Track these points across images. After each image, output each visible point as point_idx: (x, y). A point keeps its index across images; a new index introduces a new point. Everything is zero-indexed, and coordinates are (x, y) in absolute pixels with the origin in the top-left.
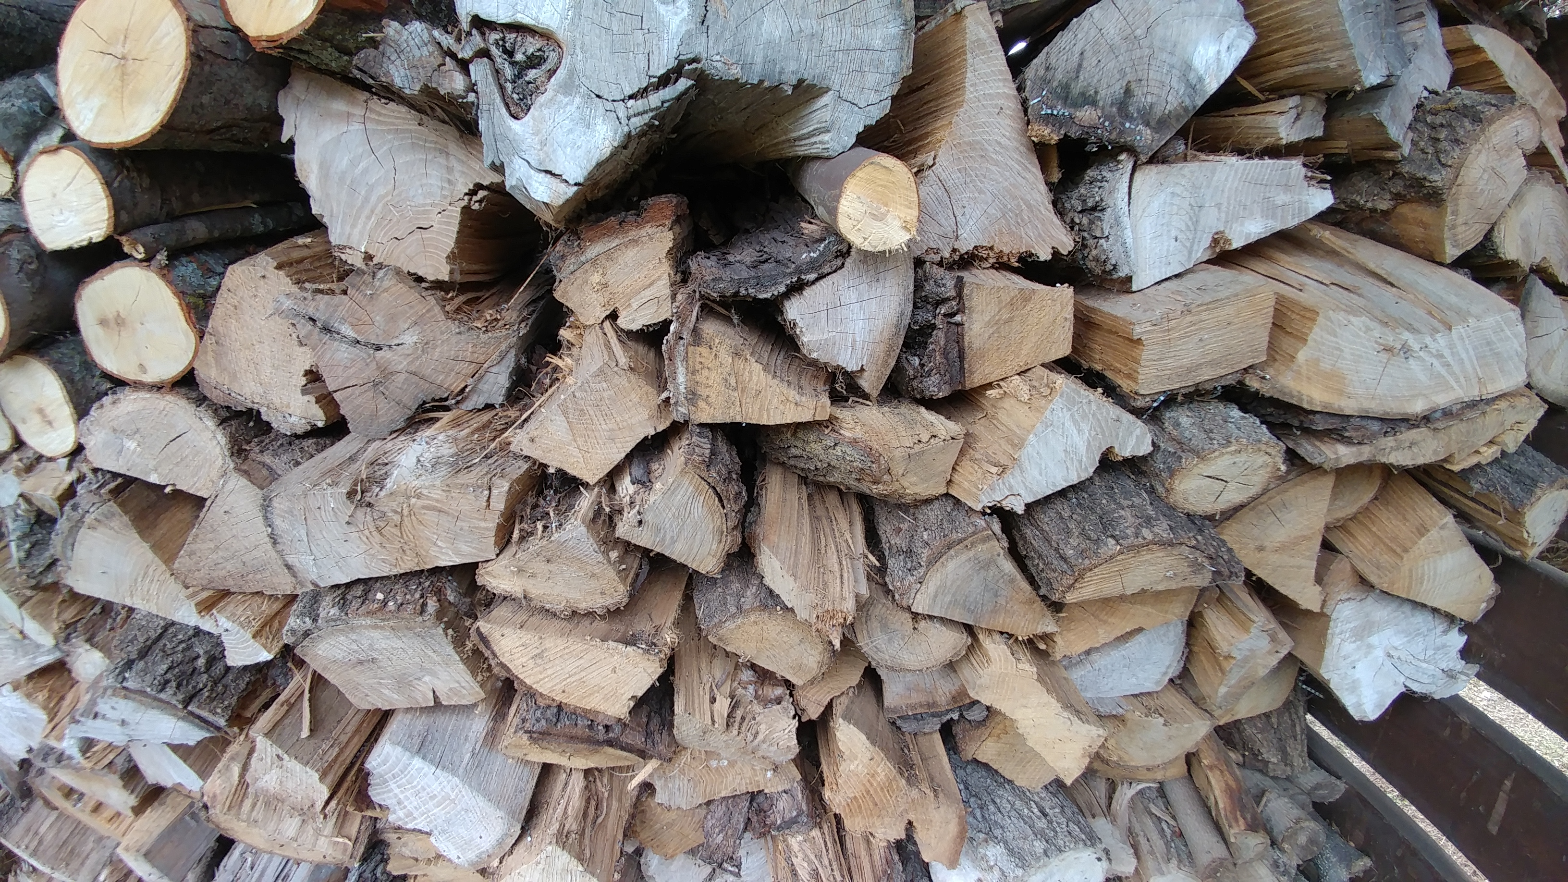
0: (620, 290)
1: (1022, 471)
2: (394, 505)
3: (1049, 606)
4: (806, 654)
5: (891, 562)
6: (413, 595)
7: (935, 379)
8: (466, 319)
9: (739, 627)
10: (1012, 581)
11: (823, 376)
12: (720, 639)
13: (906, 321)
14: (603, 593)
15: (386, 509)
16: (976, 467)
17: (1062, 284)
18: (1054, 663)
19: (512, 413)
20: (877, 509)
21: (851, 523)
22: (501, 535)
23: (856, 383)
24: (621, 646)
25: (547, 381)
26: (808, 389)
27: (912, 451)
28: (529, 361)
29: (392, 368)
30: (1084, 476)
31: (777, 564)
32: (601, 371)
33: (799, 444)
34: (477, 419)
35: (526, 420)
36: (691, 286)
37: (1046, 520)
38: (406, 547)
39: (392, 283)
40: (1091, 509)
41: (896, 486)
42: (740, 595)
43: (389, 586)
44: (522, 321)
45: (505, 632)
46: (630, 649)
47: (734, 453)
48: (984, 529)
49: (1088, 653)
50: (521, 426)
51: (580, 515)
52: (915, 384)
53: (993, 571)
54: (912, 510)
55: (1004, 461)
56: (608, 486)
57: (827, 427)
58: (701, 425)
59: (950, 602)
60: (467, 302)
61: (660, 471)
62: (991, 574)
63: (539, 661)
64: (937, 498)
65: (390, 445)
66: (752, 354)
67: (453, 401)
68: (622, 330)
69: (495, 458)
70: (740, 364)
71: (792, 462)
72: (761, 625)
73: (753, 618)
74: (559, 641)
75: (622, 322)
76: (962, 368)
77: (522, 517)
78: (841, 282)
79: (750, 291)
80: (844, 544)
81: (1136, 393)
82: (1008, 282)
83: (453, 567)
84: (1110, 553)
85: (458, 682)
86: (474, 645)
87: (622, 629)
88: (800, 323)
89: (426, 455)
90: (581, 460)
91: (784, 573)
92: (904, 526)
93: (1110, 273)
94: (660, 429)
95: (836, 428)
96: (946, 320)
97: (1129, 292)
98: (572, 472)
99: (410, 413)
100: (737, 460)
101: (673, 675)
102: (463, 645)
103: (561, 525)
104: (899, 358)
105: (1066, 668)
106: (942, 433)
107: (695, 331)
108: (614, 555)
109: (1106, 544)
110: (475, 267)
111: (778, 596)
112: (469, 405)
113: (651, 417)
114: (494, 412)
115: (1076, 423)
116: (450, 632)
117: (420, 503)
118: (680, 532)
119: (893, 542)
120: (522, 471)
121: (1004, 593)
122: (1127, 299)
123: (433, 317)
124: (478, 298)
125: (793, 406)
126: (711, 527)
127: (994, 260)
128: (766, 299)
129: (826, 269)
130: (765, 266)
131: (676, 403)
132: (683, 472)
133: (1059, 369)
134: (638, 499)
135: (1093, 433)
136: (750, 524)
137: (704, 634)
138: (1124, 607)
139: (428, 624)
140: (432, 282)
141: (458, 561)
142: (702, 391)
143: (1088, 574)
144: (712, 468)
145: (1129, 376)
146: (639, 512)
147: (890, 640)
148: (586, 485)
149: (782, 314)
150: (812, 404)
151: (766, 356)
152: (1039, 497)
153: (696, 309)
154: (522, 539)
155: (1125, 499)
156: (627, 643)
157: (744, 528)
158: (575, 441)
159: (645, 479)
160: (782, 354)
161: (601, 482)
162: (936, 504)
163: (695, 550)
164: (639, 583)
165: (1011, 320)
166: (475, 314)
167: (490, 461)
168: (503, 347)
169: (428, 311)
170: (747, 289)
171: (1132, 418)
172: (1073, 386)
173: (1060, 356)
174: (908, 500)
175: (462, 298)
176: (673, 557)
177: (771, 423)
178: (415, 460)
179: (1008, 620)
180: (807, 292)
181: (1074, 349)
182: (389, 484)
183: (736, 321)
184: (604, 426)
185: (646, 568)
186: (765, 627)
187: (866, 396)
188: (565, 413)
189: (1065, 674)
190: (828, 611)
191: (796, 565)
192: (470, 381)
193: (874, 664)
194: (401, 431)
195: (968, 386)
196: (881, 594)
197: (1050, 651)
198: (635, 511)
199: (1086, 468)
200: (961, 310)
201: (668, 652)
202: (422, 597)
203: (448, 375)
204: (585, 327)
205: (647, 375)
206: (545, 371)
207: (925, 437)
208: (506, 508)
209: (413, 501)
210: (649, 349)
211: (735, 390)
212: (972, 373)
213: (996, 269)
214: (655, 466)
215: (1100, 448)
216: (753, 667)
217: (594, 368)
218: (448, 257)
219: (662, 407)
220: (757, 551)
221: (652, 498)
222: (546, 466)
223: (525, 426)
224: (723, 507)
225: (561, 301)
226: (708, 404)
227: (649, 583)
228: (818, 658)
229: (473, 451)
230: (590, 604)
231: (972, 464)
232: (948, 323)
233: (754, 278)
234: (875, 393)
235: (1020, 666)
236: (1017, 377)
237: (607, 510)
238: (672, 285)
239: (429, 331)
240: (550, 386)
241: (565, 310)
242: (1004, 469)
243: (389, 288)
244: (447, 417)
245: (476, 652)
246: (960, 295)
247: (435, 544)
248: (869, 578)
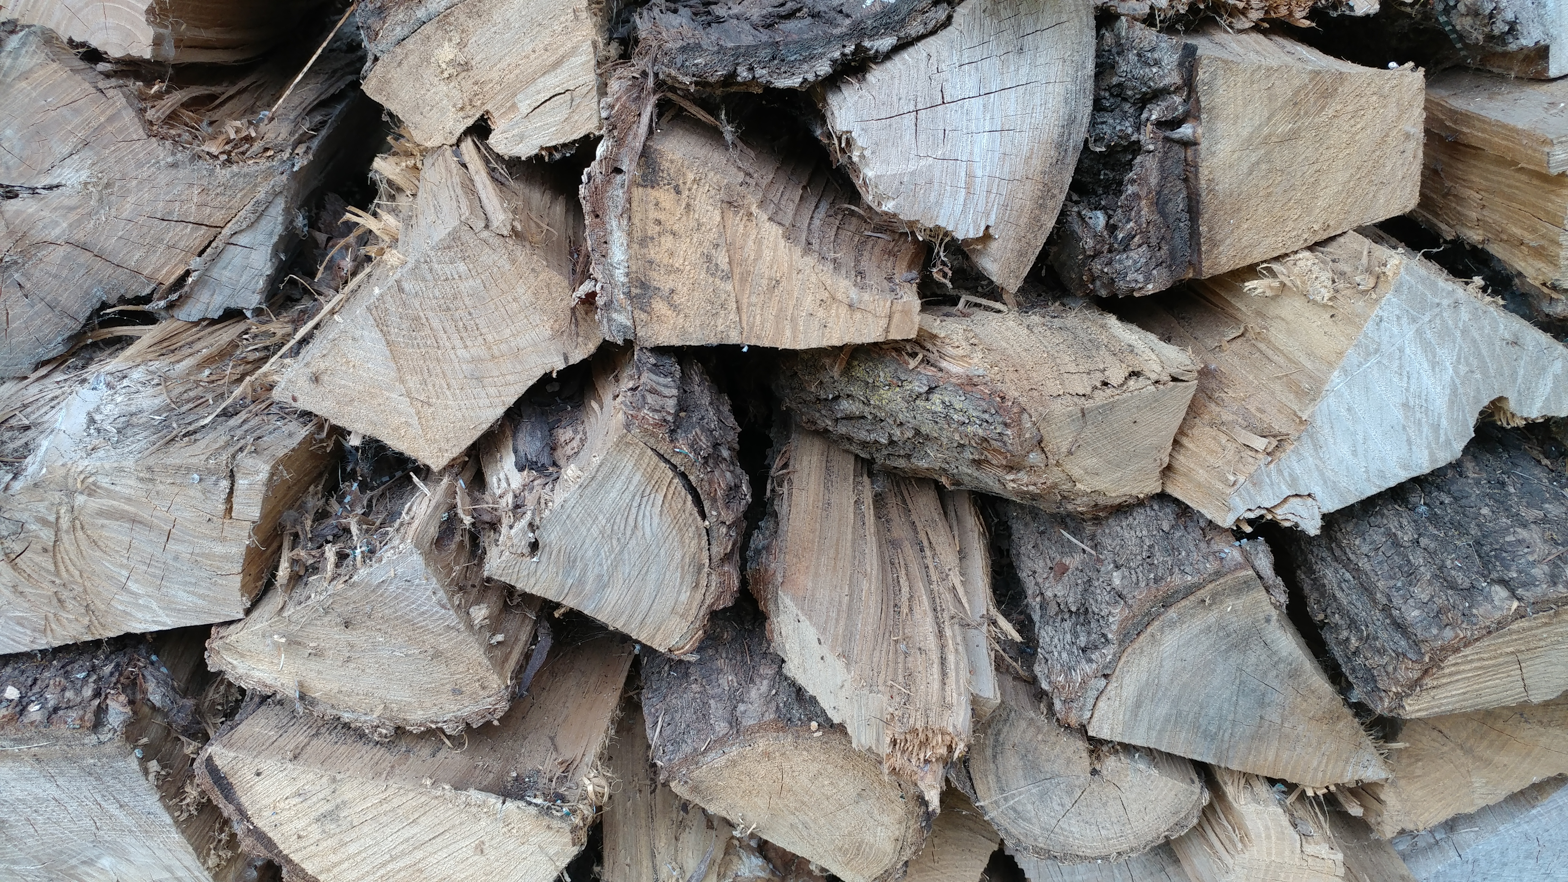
0: (495, 75)
1: (1317, 447)
2: (42, 508)
3: (1369, 728)
4: (870, 823)
5: (1046, 635)
6: (78, 692)
7: (1137, 255)
8: (186, 136)
9: (734, 763)
10: (1294, 674)
11: (907, 250)
12: (695, 789)
13: (1080, 134)
14: (457, 692)
15: (24, 517)
16: (1223, 439)
17: (1401, 63)
18: (1379, 845)
19: (278, 327)
20: (1018, 528)
21: (962, 555)
22: (254, 571)
23: (973, 266)
24: (493, 800)
25: (347, 264)
26: (875, 278)
27: (1089, 404)
28: (313, 224)
29: (37, 235)
30: (1444, 458)
31: (810, 633)
32: (454, 237)
33: (856, 390)
34: (210, 340)
35: (304, 341)
36: (640, 64)
37: (1365, 549)
38: (65, 594)
39: (36, 60)
40: (1458, 526)
41: (1054, 476)
42: (735, 699)
43: (31, 674)
44: (299, 142)
45: (263, 766)
46: (510, 805)
47: (726, 409)
48: (1238, 567)
49: (1451, 825)
50: (295, 352)
51: (411, 531)
52: (1097, 266)
53: (1255, 656)
54: (1089, 528)
55: (1280, 425)
56: (469, 474)
57: (914, 355)
58: (660, 351)
59: (1167, 720)
60: (193, 104)
61: (575, 444)
62: (1253, 659)
63: (331, 827)
64: (1140, 503)
65: (34, 390)
66: (762, 204)
67: (162, 303)
68: (499, 157)
69: (243, 415)
70: (736, 223)
71: (842, 429)
72: (778, 760)
73: (761, 744)
74: (369, 787)
75: (499, 142)
76: (1194, 234)
77: (296, 536)
78: (945, 54)
79: (759, 72)
80: (948, 597)
81: (1554, 288)
82: (1289, 59)
83: (161, 636)
84: (1497, 615)
85: (168, 869)
86: (203, 793)
87: (497, 766)
88: (860, 141)
89: (108, 409)
90: (415, 421)
91: (825, 650)
92: (1073, 562)
93: (1502, 39)
94: (577, 357)
95: (935, 356)
96: (1161, 134)
97: (1542, 79)
98: (397, 443)
99: (76, 327)
100: (731, 421)
101: (600, 861)
102: (180, 793)
103: (372, 552)
104: (1063, 213)
105: (1404, 857)
106: (1153, 368)
107: (646, 155)
108: (480, 613)
109: (1488, 598)
110: (205, 34)
111: (813, 700)
112: (193, 311)
113: (558, 334)
114: (241, 327)
115: (1427, 347)
116: (154, 766)
117: (94, 504)
118: (615, 566)
119: (1049, 594)
120: (294, 442)
121: (1277, 698)
122: (1538, 94)
123: (120, 131)
124: (213, 97)
125: (843, 311)
126: (678, 555)
127: (1260, 15)
128: (790, 91)
129: (915, 28)
130: (790, 25)
131: (608, 305)
132: (622, 444)
133: (1393, 241)
134: (530, 500)
135: (1463, 369)
136: (758, 552)
137: (662, 778)
138: (1528, 732)
139: (109, 749)
140: (118, 61)
141: (168, 622)
142: (661, 280)
143: (1452, 659)
144: (680, 435)
145: (1539, 253)
146: (531, 526)
147: (1043, 796)
148: (425, 472)
149: (824, 123)
150: (882, 305)
151: (790, 209)
152: (1352, 500)
153: (648, 110)
154: (296, 579)
155: (1529, 505)
156: (506, 794)
157: (744, 561)
158: (402, 381)
159: (545, 459)
160: (824, 207)
161: (456, 467)
162: (1140, 517)
163: (644, 605)
164: (531, 672)
165: (1292, 137)
166: (206, 129)
167: (234, 422)
168: (261, 194)
169: (111, 119)
170: (751, 69)
171: (1545, 338)
172: (1423, 272)
173: (1395, 209)
174: (1080, 506)
175: (179, 96)
176: (602, 617)
177: (801, 345)
178: (83, 419)
179: (1285, 755)
180: (876, 75)
181: (1425, 201)
182: (32, 466)
183: (729, 137)
184: (461, 352)
185: (545, 642)
186: (786, 766)
187: (995, 293)
188: (381, 325)
189: (1403, 869)
190: (914, 731)
191: (849, 637)
192: (195, 263)
193: (1009, 843)
194: (58, 362)
195: (1208, 270)
196: (1024, 700)
197: (1372, 820)
198: (523, 523)
199: (1448, 443)
200: (1192, 114)
201: (588, 812)
202: (97, 694)
203: (152, 248)
204: (425, 152)
205: (548, 247)
206: (342, 242)
207: (1116, 375)
208: (263, 516)
209: (80, 499)
210: (554, 199)
211: (727, 277)
212: (1214, 244)
213: (1265, 32)
214: (564, 434)
215: (1477, 400)
216: (763, 848)
217: (441, 233)
218: (150, 11)
219: (581, 310)
220: (771, 607)
221: (559, 496)
222: (340, 433)
223: (303, 352)
224: (704, 516)
225: (376, 98)
226: (673, 306)
227: (553, 674)
228: (896, 831)
229: (200, 403)
230: (431, 714)
231: (1214, 432)
232: (1167, 139)
233: (766, 45)
234: (1013, 285)
235: (1310, 849)
236: (1307, 254)
237: (467, 520)
238: (599, 64)
239: (112, 160)
240: (354, 274)
241: (385, 118)
242: (1281, 441)
243: (31, 71)
244: (148, 334)
245: (206, 807)
246: (1189, 84)
247: (124, 587)
248: (1000, 666)
